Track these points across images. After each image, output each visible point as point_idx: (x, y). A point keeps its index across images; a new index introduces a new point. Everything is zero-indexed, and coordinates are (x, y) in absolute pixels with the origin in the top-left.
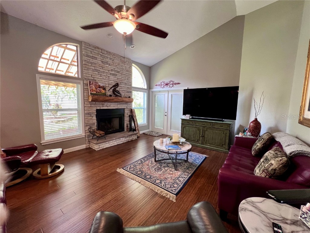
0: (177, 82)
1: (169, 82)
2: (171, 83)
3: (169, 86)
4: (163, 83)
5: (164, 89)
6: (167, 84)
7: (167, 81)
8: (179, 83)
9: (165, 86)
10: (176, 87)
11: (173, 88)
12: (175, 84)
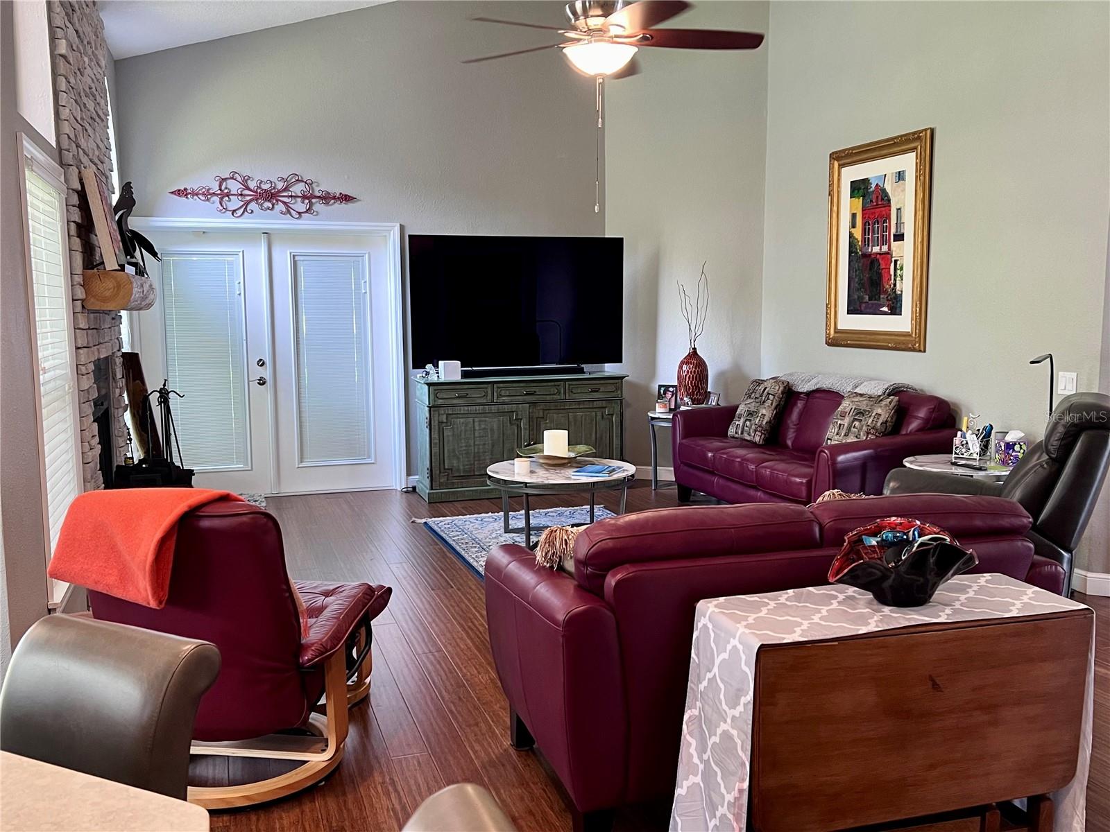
0: (336, 190)
1: (280, 185)
2: (298, 189)
3: (281, 207)
4: (234, 187)
5: (246, 222)
6: (269, 196)
7: (266, 173)
8: (346, 198)
9: (253, 206)
10: (328, 219)
11: (306, 223)
12: (327, 198)
